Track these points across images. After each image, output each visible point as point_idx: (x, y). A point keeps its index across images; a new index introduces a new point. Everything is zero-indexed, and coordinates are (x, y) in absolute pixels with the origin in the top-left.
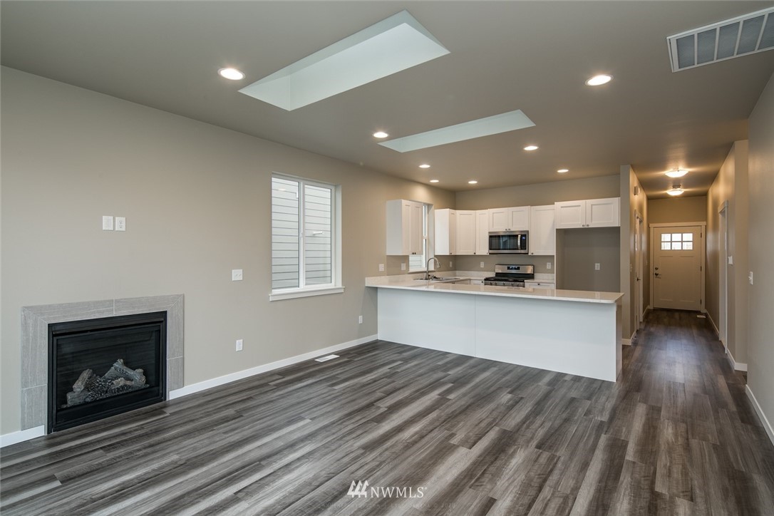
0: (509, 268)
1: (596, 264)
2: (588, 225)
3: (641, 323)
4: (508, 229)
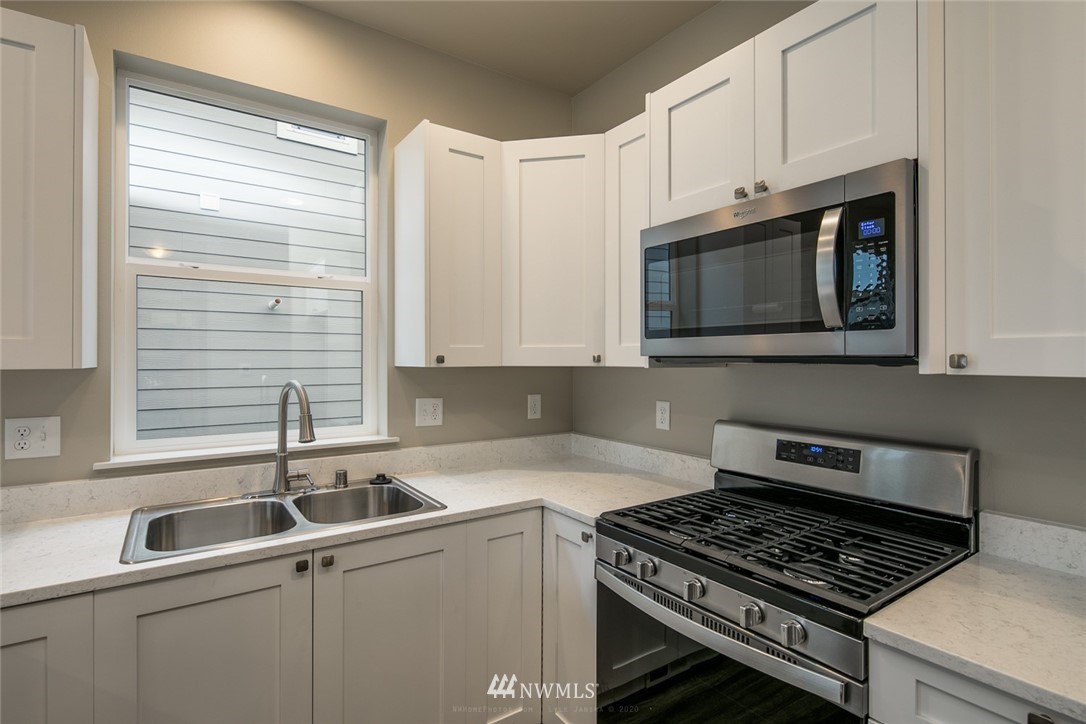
4: (750, 189)
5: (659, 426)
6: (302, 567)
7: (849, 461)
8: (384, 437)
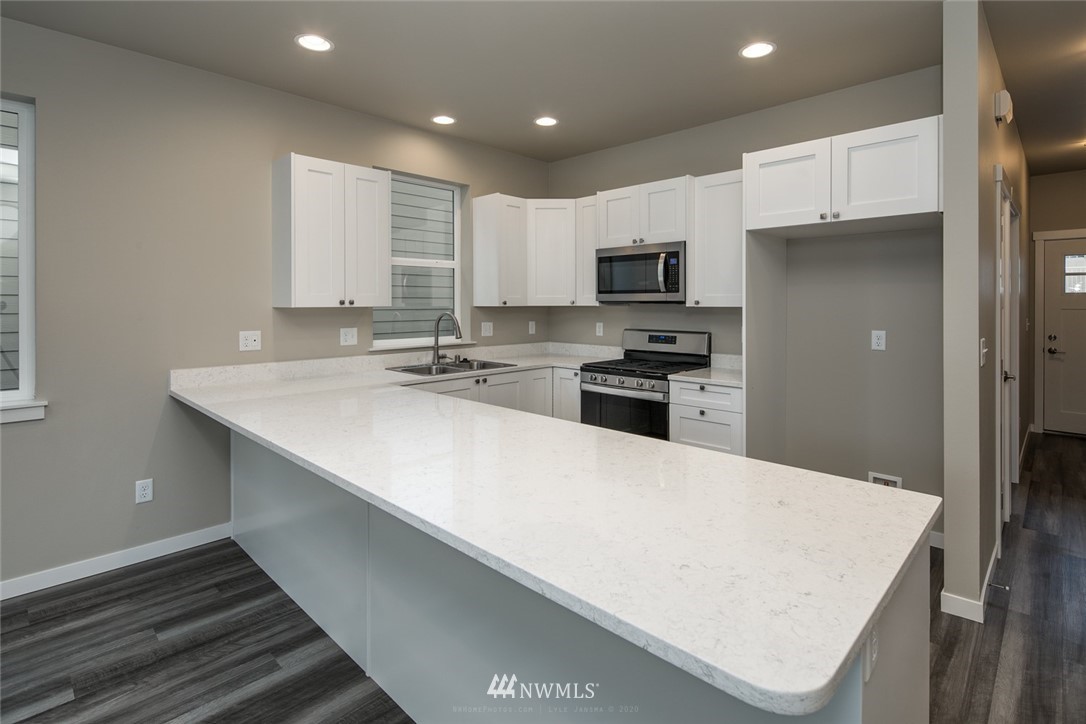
0: (652, 339)
1: (875, 333)
2: (836, 216)
3: (1013, 486)
4: (638, 240)
5: (598, 334)
6: (478, 382)
7: (672, 340)
8: (470, 342)
